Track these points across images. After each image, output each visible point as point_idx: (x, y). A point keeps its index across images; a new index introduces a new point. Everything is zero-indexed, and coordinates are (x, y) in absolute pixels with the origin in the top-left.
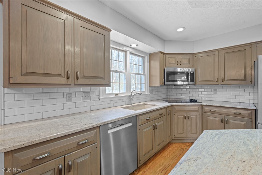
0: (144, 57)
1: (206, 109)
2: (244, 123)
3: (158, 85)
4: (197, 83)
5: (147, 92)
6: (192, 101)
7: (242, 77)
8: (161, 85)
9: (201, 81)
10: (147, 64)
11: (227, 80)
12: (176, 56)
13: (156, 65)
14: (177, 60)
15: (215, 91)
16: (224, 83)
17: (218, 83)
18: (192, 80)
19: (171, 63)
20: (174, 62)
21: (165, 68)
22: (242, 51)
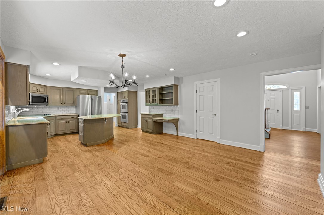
1: (58, 117)
2: (75, 121)
4: (50, 104)
7: (73, 102)
9: (52, 103)
11: (67, 103)
15: (58, 109)
16: (65, 104)
17: (62, 104)
18: (47, 102)
19: (33, 90)
20: (35, 89)
21: (29, 93)
22: (72, 90)
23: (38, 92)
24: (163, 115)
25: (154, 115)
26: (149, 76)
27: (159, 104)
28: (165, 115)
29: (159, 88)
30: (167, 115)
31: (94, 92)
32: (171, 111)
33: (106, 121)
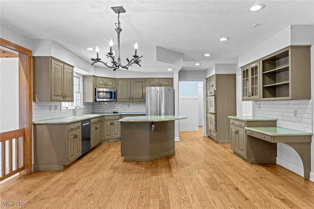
0: (80, 78)
4: (118, 100)
7: (141, 97)
8: (93, 101)
9: (120, 99)
11: (135, 99)
15: (128, 105)
17: (130, 100)
18: (115, 98)
19: (100, 84)
20: (102, 83)
21: (96, 88)
22: (142, 81)
23: (105, 87)
24: (277, 122)
25: (248, 122)
26: (226, 39)
27: (264, 97)
28: (280, 122)
29: (263, 62)
30: (285, 123)
31: (168, 82)
32: (293, 115)
33: (153, 126)
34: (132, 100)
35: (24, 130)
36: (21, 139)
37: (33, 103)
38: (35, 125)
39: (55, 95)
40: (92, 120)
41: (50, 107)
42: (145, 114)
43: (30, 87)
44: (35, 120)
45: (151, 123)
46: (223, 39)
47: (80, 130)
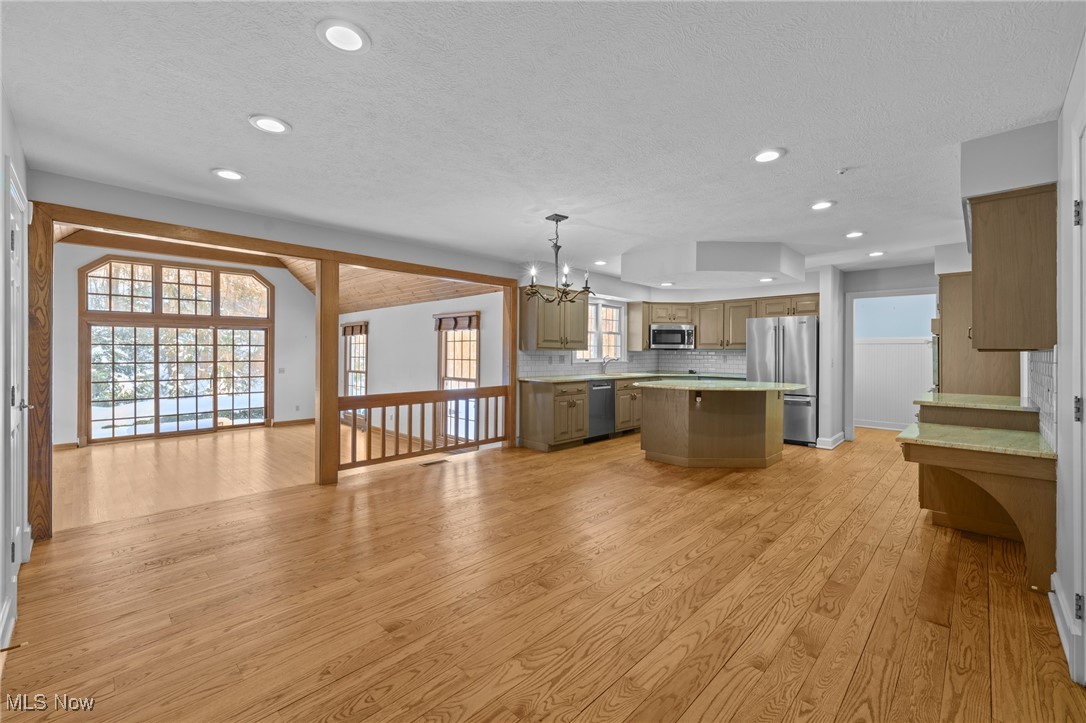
0: (620, 308)
3: (640, 349)
4: (698, 347)
5: (624, 359)
6: (691, 372)
8: (644, 349)
9: (702, 344)
10: (624, 318)
11: (733, 344)
12: (668, 306)
13: (638, 317)
14: (670, 312)
15: (724, 358)
16: (729, 347)
17: (722, 347)
18: (690, 343)
19: (659, 317)
20: (665, 315)
21: (650, 324)
22: (749, 306)
23: (670, 321)
33: (699, 399)
34: (726, 347)
35: (506, 387)
36: (501, 399)
37: (519, 352)
38: (521, 382)
39: (545, 341)
40: (618, 383)
41: (551, 358)
42: (745, 376)
43: (514, 330)
44: (522, 375)
45: (694, 394)
46: (822, 206)
47: (585, 397)
